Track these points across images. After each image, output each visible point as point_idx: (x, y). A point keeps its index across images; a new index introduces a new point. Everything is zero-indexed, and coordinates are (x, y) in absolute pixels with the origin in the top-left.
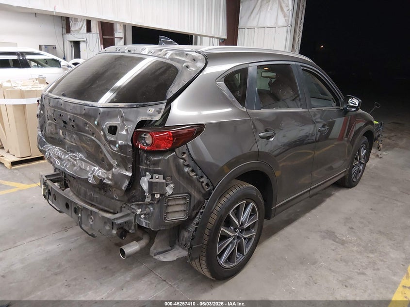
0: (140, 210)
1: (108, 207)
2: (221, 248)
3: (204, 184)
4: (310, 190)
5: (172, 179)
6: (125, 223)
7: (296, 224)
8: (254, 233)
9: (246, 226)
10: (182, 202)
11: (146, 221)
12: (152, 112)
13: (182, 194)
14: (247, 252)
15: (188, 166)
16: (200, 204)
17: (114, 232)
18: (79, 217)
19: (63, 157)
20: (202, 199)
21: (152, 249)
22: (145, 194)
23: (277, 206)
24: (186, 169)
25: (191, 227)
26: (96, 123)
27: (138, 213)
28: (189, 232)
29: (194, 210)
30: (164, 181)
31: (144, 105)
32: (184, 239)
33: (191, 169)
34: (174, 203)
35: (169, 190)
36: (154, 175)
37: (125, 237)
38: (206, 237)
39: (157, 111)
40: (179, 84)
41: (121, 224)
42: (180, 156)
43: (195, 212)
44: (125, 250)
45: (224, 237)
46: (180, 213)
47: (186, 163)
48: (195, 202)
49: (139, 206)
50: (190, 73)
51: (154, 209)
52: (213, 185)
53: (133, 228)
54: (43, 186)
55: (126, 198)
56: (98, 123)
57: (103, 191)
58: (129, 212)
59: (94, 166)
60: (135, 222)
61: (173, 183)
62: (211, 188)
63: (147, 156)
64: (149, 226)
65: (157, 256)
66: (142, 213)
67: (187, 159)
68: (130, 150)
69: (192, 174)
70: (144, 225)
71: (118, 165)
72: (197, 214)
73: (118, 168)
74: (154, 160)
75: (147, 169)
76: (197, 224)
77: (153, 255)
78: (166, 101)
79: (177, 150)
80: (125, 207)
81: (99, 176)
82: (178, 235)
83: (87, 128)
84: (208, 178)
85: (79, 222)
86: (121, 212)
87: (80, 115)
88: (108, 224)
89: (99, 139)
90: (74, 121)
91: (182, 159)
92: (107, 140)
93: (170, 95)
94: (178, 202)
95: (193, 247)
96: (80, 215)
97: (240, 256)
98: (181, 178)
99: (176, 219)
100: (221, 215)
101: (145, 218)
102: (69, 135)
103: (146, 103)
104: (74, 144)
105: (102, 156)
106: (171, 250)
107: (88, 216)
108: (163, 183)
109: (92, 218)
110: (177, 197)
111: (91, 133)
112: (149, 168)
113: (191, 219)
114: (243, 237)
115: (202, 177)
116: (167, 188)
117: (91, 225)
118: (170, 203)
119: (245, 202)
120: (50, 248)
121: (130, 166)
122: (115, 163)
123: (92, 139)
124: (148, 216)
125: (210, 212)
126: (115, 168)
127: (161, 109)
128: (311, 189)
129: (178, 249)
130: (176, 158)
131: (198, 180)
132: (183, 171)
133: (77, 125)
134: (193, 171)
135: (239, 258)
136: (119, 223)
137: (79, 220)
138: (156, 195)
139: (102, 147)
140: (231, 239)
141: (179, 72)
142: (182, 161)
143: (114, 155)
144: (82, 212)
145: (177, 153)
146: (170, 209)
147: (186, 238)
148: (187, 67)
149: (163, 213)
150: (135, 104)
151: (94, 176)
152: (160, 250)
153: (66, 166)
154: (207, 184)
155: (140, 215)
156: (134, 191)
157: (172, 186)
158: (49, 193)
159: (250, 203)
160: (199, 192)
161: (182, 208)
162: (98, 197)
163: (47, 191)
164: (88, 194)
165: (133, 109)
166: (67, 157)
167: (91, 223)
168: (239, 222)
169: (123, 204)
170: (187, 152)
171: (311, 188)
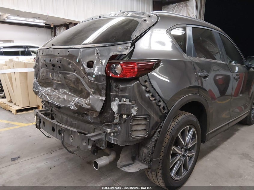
0: (110, 130)
1: (84, 130)
2: (173, 162)
3: (161, 107)
4: (228, 123)
5: (136, 102)
6: (98, 140)
7: (219, 149)
8: (194, 152)
9: (190, 146)
10: (144, 122)
11: (115, 138)
12: (121, 49)
13: (144, 115)
14: (189, 168)
15: (149, 92)
16: (157, 125)
17: (90, 147)
18: (62, 137)
19: (51, 94)
20: (159, 120)
21: (118, 162)
22: (115, 115)
23: (209, 133)
24: (147, 95)
25: (150, 145)
26: (77, 60)
27: (108, 132)
28: (148, 148)
29: (152, 129)
30: (130, 103)
31: (114, 44)
32: (144, 155)
33: (151, 94)
34: (137, 123)
35: (134, 112)
36: (123, 99)
37: (97, 153)
38: (162, 154)
39: (125, 48)
40: (140, 31)
41: (95, 141)
42: (143, 84)
43: (154, 131)
44: (98, 163)
45: (175, 154)
46: (142, 131)
47: (148, 90)
48: (154, 123)
49: (109, 126)
50: (148, 24)
51: (121, 128)
52: (168, 109)
53: (104, 145)
54: (36, 116)
55: (99, 120)
56: (79, 61)
57: (80, 116)
58: (100, 132)
59: (75, 97)
60: (105, 140)
61: (137, 106)
62: (166, 111)
63: (116, 85)
64: (116, 143)
65: (123, 168)
66: (112, 131)
67: (148, 86)
68: (104, 78)
69: (152, 99)
70: (113, 142)
71: (94, 93)
72: (155, 133)
73: (94, 95)
74: (122, 88)
75: (116, 95)
76: (156, 141)
77: (119, 167)
78: (131, 41)
79: (140, 78)
80: (97, 129)
81: (78, 103)
82: (138, 151)
83: (71, 67)
84: (164, 103)
85: (62, 141)
86: (94, 132)
87: (66, 56)
88: (85, 141)
89: (79, 73)
90: (60, 62)
91: (145, 86)
92: (85, 73)
93: (133, 37)
94: (140, 123)
95: (153, 160)
96: (63, 135)
97: (185, 171)
98: (143, 102)
99: (139, 137)
100: (173, 136)
101: (114, 136)
102: (56, 76)
103: (116, 43)
104: (60, 83)
105: (81, 87)
106: (133, 164)
107: (69, 135)
108: (130, 105)
109: (73, 137)
110: (140, 117)
111: (73, 70)
112: (118, 94)
113: (150, 137)
114: (187, 155)
115: (159, 101)
116: (133, 110)
117: (71, 142)
118: (134, 123)
119: (189, 126)
120: (39, 165)
121: (104, 91)
122: (91, 91)
123: (74, 74)
124: (116, 134)
125: (166, 131)
126: (92, 95)
127: (128, 47)
128: (230, 123)
129: (138, 164)
130: (139, 85)
131: (156, 103)
132: (145, 96)
133: (62, 65)
134: (153, 96)
135: (184, 173)
136: (93, 140)
137: (62, 140)
138: (123, 115)
139: (82, 80)
140: (179, 157)
141: (139, 23)
142: (144, 88)
143: (91, 84)
144: (65, 133)
145: (141, 81)
146: (134, 128)
147: (145, 154)
148: (145, 21)
149: (129, 131)
150: (107, 44)
151: (74, 104)
152: (125, 163)
153: (54, 99)
154: (164, 108)
155: (110, 133)
156: (105, 114)
157: (136, 108)
158: (40, 122)
159: (191, 128)
160: (157, 114)
161: (143, 127)
162: (76, 123)
163: (38, 120)
164: (69, 121)
165: (106, 47)
166: (54, 93)
167: (72, 141)
168: (185, 143)
169: (95, 127)
170: (148, 80)
171: (230, 121)
